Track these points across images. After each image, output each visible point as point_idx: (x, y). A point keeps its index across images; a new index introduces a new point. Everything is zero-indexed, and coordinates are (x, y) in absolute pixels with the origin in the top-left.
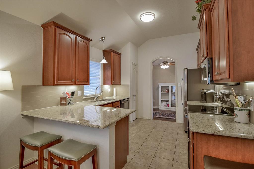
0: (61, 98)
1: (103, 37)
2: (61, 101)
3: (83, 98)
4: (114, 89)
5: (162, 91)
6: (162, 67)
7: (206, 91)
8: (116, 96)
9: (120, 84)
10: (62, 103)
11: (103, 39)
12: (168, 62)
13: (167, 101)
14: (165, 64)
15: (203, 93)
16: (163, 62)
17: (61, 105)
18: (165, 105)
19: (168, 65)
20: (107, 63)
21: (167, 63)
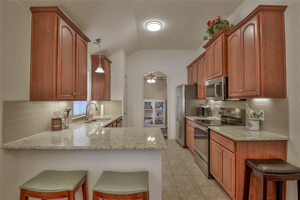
0: (53, 120)
1: (98, 39)
2: (53, 124)
3: (74, 118)
4: (102, 106)
5: (146, 108)
6: (149, 81)
7: (203, 106)
8: (104, 114)
9: (110, 100)
10: (54, 126)
11: (98, 42)
12: (154, 76)
13: (150, 118)
14: (152, 78)
15: (201, 109)
16: (150, 76)
17: (53, 129)
18: (148, 123)
19: (155, 80)
20: (104, 72)
21: (154, 78)
